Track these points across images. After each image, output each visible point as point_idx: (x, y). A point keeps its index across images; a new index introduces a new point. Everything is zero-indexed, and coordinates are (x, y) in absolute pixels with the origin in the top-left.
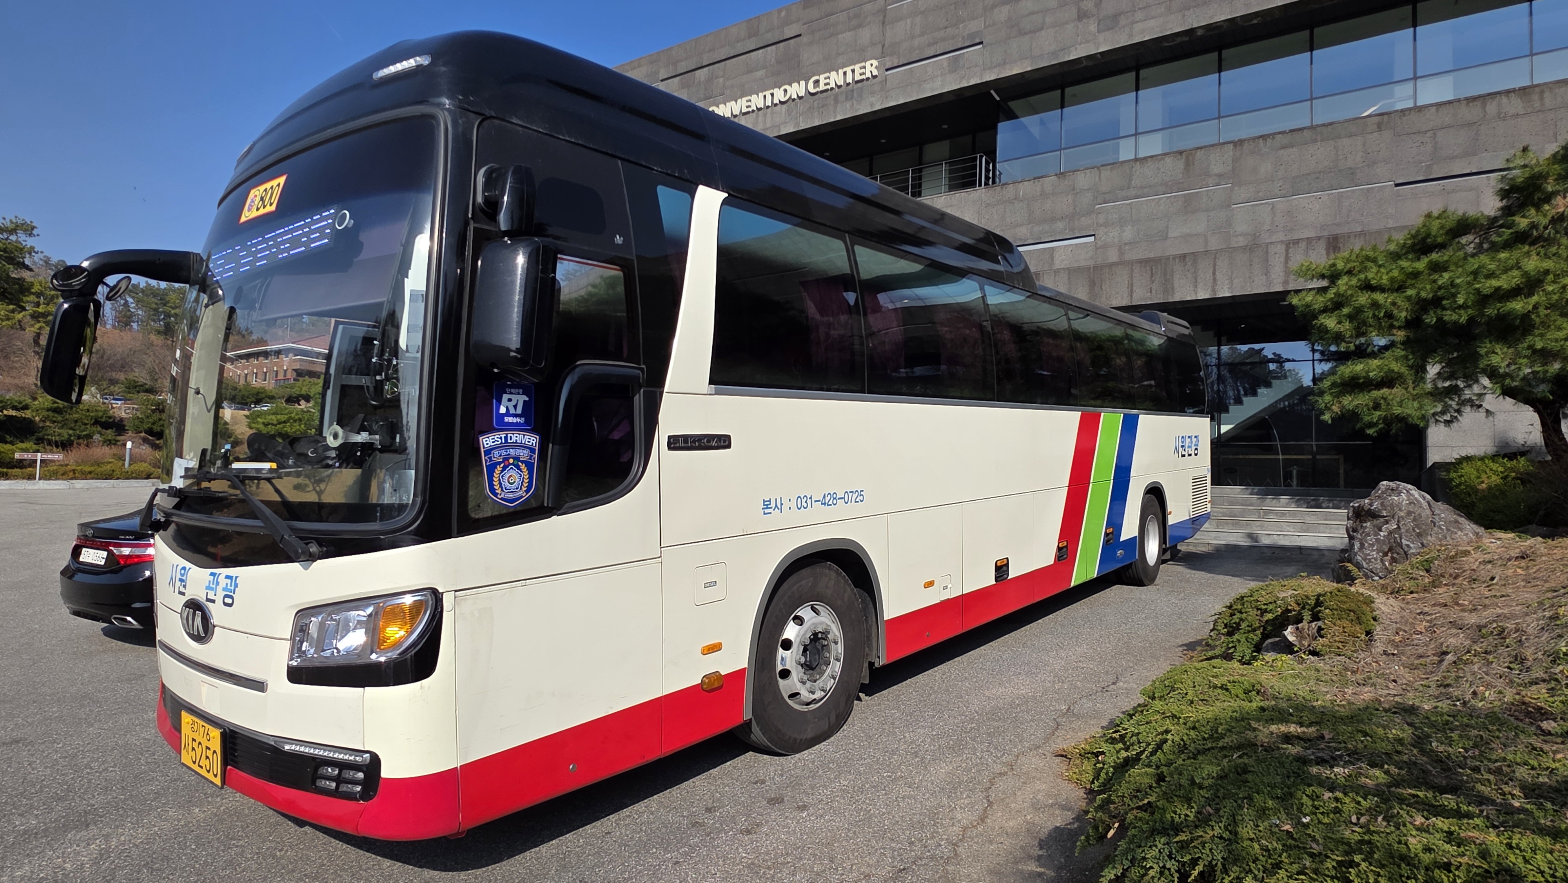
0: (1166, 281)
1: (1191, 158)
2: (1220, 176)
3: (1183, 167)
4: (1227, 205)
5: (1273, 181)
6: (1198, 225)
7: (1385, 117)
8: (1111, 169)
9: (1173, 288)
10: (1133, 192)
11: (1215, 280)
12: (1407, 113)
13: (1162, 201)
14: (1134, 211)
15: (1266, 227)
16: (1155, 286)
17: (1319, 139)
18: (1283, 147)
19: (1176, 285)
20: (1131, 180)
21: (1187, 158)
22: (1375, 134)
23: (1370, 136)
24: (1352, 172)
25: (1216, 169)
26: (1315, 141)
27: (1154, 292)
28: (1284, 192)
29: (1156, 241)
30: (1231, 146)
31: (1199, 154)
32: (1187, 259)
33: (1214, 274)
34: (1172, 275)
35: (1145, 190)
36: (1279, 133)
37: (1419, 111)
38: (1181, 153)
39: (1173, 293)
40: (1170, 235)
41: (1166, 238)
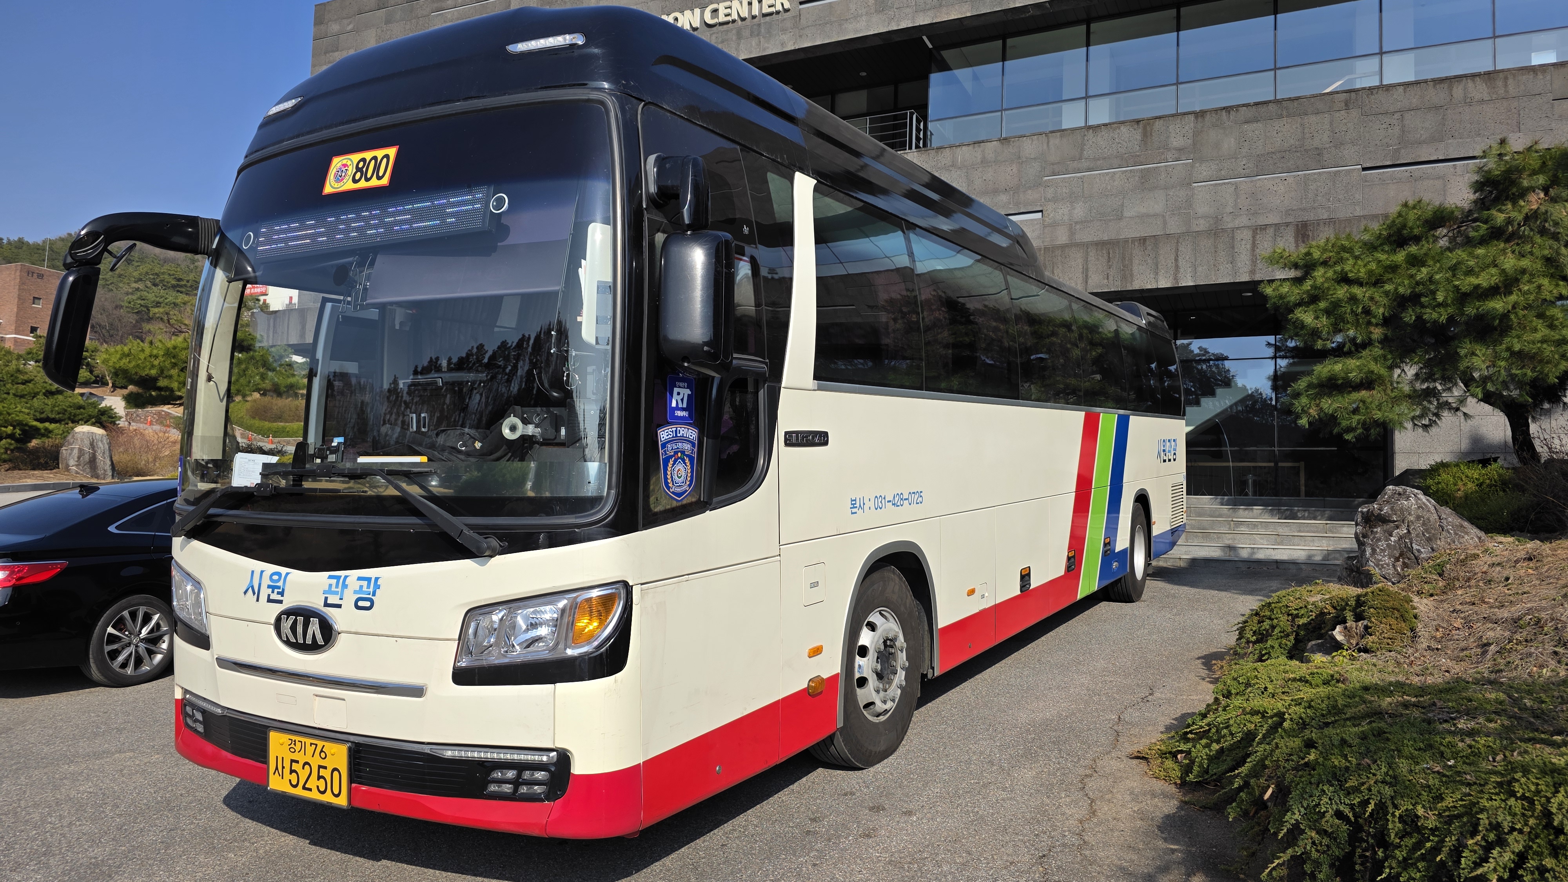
0: (1124, 266)
1: (1148, 129)
2: (1180, 150)
3: (1139, 138)
4: (1187, 183)
5: (1236, 158)
6: (1155, 204)
7: (1353, 94)
8: (1061, 136)
9: (1132, 275)
10: (1085, 164)
11: (1177, 267)
12: (1375, 91)
13: (1117, 176)
14: (1085, 186)
15: (1229, 209)
16: (1112, 272)
17: (1285, 113)
18: (1247, 122)
19: (1135, 272)
20: (1082, 150)
21: (1145, 128)
22: (1343, 112)
23: (1337, 114)
24: (1319, 152)
25: (1177, 141)
26: (1281, 117)
27: (1111, 278)
28: (1247, 171)
29: (1110, 220)
30: (1192, 117)
31: (1158, 124)
32: (1148, 243)
33: (1176, 260)
34: (1131, 260)
35: (1099, 163)
36: (1244, 105)
37: (1387, 90)
38: (1138, 122)
39: (1132, 281)
40: (1126, 214)
41: (1120, 218)
